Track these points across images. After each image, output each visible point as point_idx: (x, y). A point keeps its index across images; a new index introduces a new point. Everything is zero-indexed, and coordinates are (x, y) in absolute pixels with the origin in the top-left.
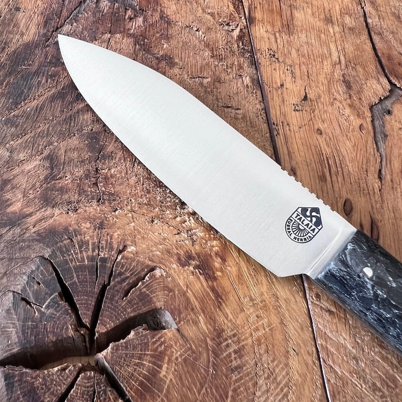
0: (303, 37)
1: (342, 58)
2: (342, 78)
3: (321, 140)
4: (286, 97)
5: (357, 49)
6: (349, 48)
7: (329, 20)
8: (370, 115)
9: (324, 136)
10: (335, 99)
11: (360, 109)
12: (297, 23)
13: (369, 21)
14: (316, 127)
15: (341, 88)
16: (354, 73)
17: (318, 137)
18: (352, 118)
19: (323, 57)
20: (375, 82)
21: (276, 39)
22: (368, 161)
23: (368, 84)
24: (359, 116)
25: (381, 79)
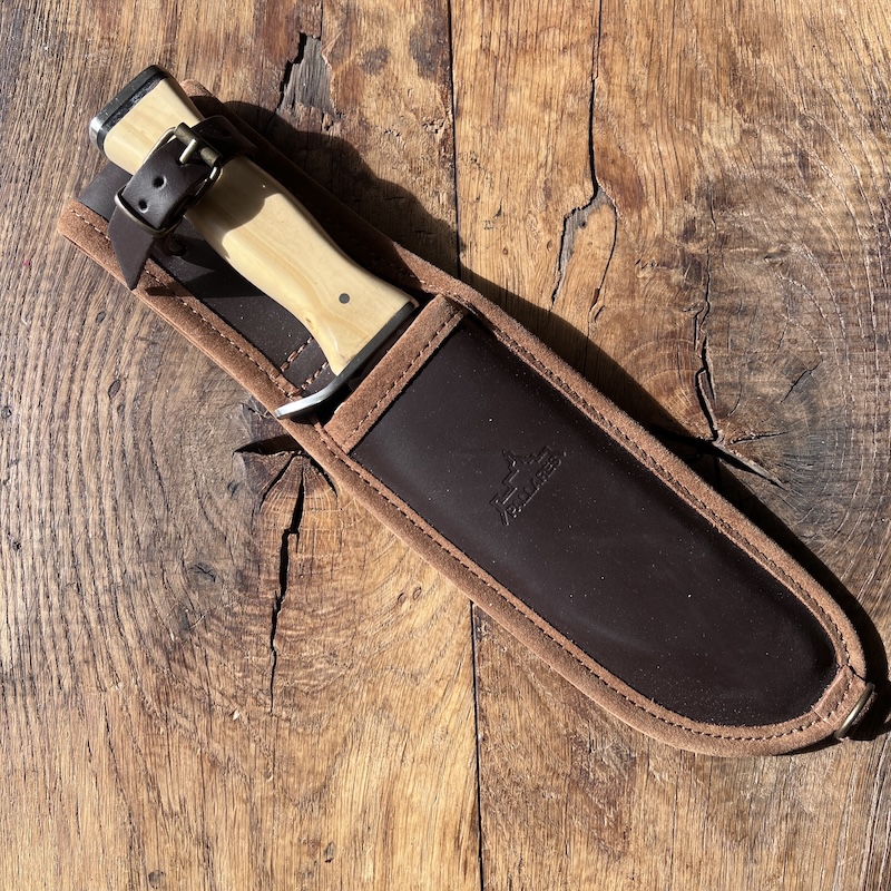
0: (512, 130)
1: (550, 158)
2: (543, 185)
3: (505, 260)
4: (479, 212)
5: (570, 145)
6: (562, 142)
7: (546, 105)
8: (562, 229)
9: (509, 255)
10: (530, 212)
11: (553, 222)
12: (510, 111)
13: (596, 99)
14: (503, 246)
15: (540, 197)
16: (558, 178)
17: (503, 257)
18: (542, 233)
19: (529, 158)
20: (578, 187)
21: (482, 137)
22: (546, 280)
23: (570, 191)
24: (550, 231)
25: (586, 184)
